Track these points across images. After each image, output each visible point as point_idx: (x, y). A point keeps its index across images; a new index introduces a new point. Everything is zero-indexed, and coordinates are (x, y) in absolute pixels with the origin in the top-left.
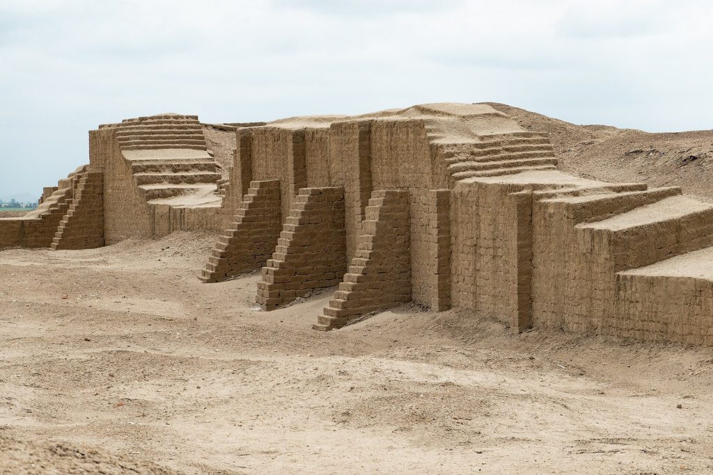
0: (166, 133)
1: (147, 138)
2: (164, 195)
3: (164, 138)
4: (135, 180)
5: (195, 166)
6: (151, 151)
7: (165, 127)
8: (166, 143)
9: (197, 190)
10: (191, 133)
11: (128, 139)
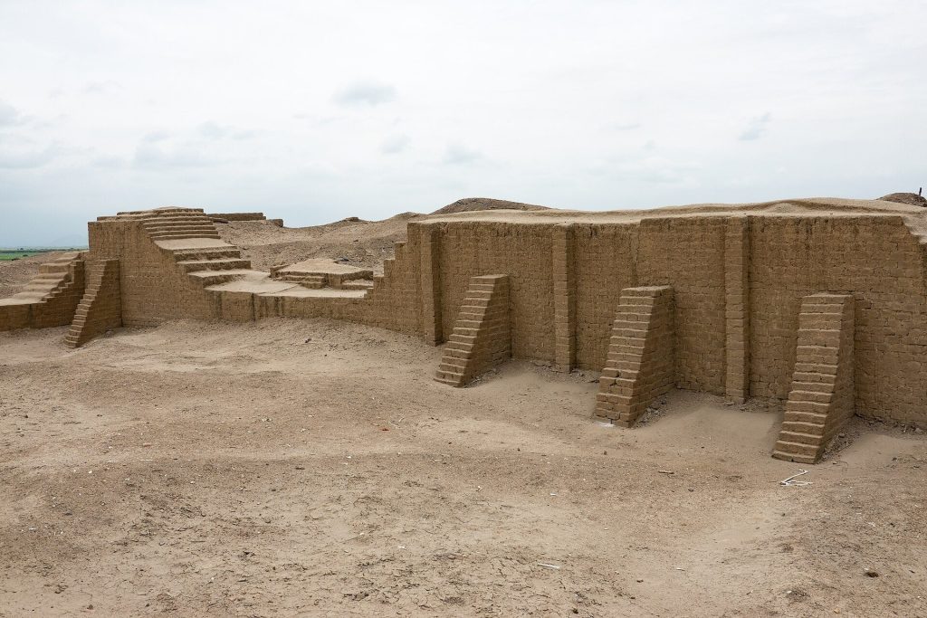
0: (185, 224)
1: (171, 229)
2: (217, 281)
3: (185, 229)
4: (182, 268)
5: (224, 254)
6: (177, 241)
7: (182, 219)
8: (187, 233)
9: (244, 276)
10: (204, 224)
11: (156, 230)
